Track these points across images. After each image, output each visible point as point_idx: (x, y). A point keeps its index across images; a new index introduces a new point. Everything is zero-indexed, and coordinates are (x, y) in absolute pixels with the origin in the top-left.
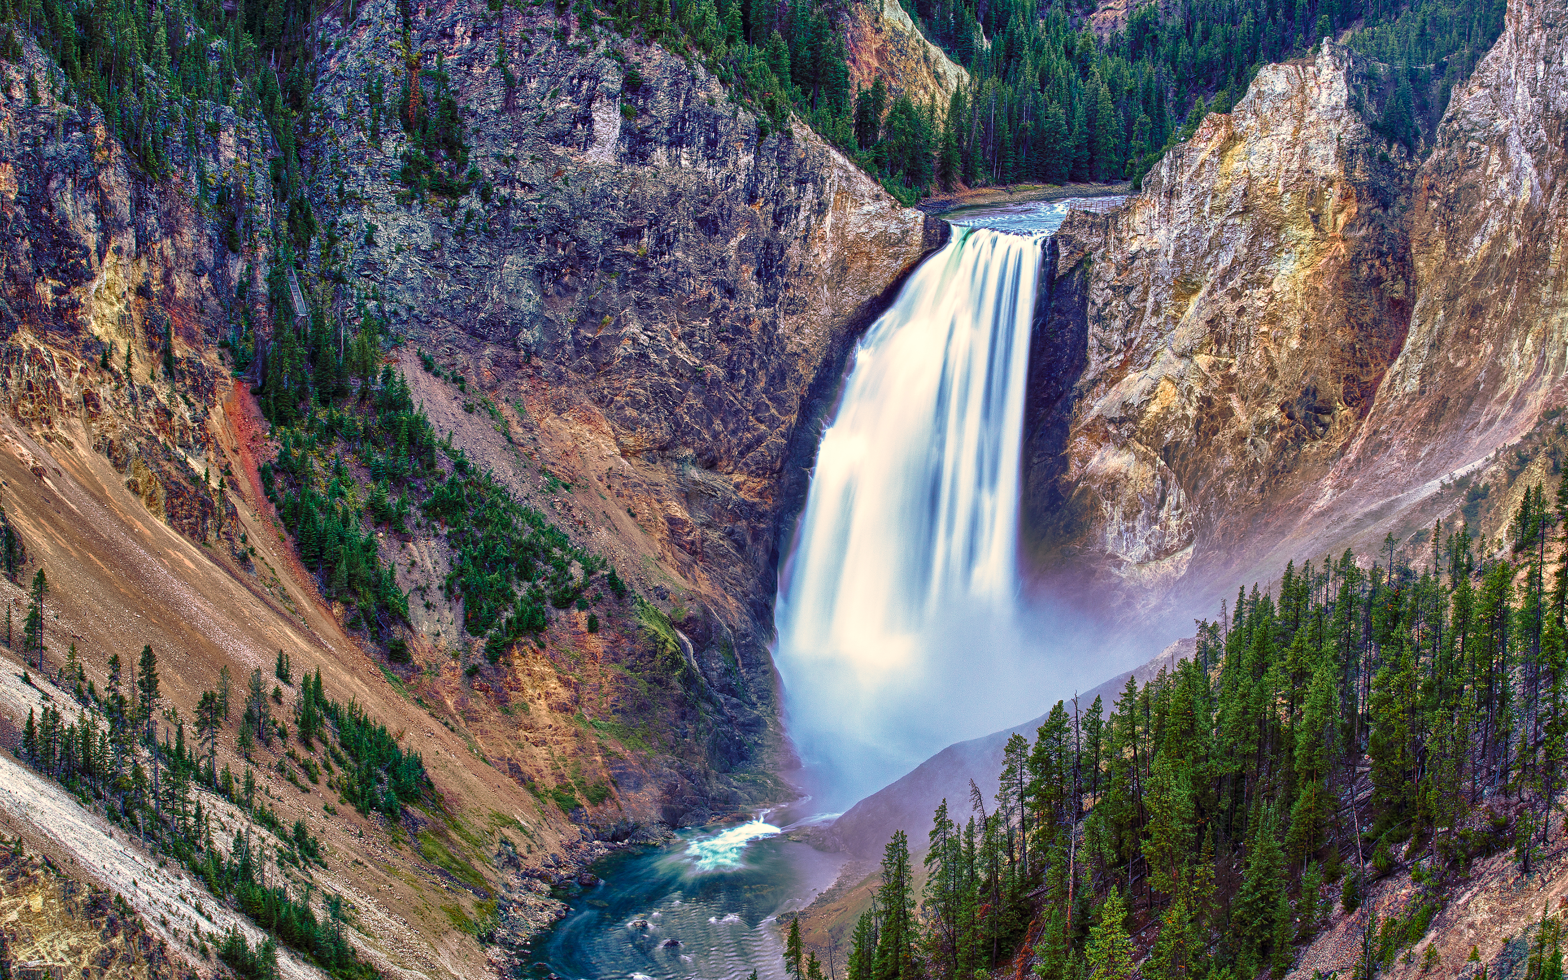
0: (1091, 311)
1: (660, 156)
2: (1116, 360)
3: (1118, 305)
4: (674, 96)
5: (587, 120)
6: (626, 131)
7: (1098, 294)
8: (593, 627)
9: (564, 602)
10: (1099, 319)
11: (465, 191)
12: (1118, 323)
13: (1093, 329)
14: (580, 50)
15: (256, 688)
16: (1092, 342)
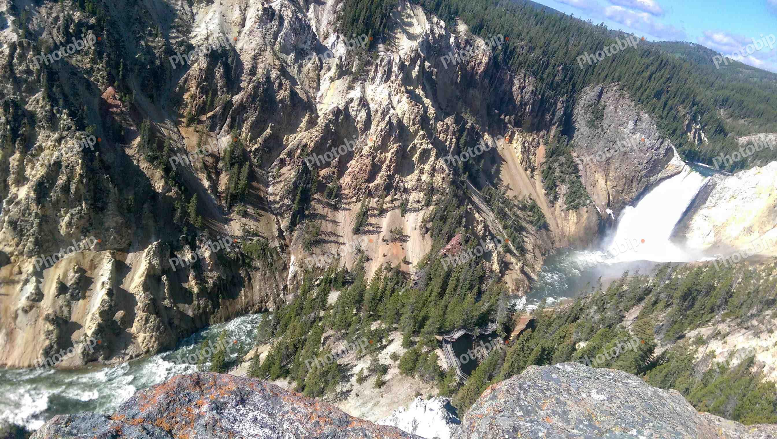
0: (711, 194)
1: (638, 135)
2: (712, 205)
3: (718, 195)
4: (646, 124)
5: (627, 123)
6: (634, 128)
7: (714, 191)
8: (587, 211)
9: (583, 206)
10: (712, 196)
11: (598, 128)
12: (716, 199)
13: (710, 198)
14: (632, 110)
15: (524, 197)
16: (708, 200)
